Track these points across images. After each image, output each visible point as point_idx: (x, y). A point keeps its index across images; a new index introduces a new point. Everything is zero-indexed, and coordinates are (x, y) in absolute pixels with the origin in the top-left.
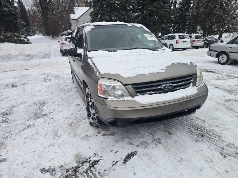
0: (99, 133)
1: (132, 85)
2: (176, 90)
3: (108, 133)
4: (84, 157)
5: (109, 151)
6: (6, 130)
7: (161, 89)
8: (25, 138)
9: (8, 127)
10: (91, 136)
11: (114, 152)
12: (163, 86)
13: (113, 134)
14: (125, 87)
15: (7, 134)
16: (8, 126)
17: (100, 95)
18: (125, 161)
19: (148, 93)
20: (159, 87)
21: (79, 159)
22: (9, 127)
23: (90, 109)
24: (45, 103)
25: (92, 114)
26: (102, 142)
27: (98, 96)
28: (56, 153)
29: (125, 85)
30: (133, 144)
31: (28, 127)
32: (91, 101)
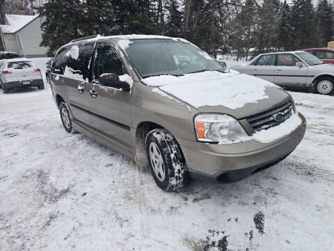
0: (186, 199)
1: (247, 118)
2: (284, 120)
3: (199, 196)
4: (199, 239)
5: (226, 221)
6: (8, 233)
7: (273, 121)
8: (65, 239)
9: (7, 227)
10: (180, 207)
11: (233, 220)
12: (275, 115)
13: (207, 196)
14: (240, 123)
15: (19, 242)
16: (7, 225)
17: (200, 139)
18: (260, 229)
19: (263, 127)
20: (272, 118)
21: (193, 245)
22: (10, 227)
23: (174, 165)
24: (46, 171)
25: (176, 171)
26: (203, 211)
27: (198, 141)
28: (150, 246)
29: (238, 120)
30: (248, 204)
31: (51, 218)
32: (172, 152)
